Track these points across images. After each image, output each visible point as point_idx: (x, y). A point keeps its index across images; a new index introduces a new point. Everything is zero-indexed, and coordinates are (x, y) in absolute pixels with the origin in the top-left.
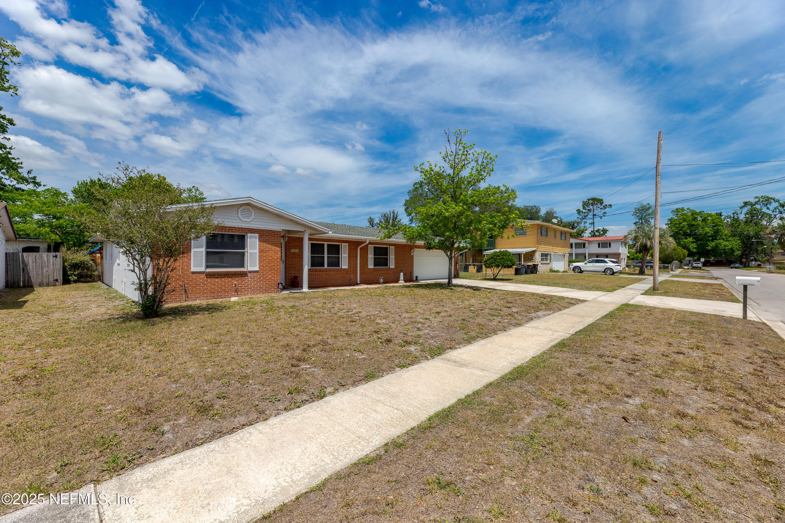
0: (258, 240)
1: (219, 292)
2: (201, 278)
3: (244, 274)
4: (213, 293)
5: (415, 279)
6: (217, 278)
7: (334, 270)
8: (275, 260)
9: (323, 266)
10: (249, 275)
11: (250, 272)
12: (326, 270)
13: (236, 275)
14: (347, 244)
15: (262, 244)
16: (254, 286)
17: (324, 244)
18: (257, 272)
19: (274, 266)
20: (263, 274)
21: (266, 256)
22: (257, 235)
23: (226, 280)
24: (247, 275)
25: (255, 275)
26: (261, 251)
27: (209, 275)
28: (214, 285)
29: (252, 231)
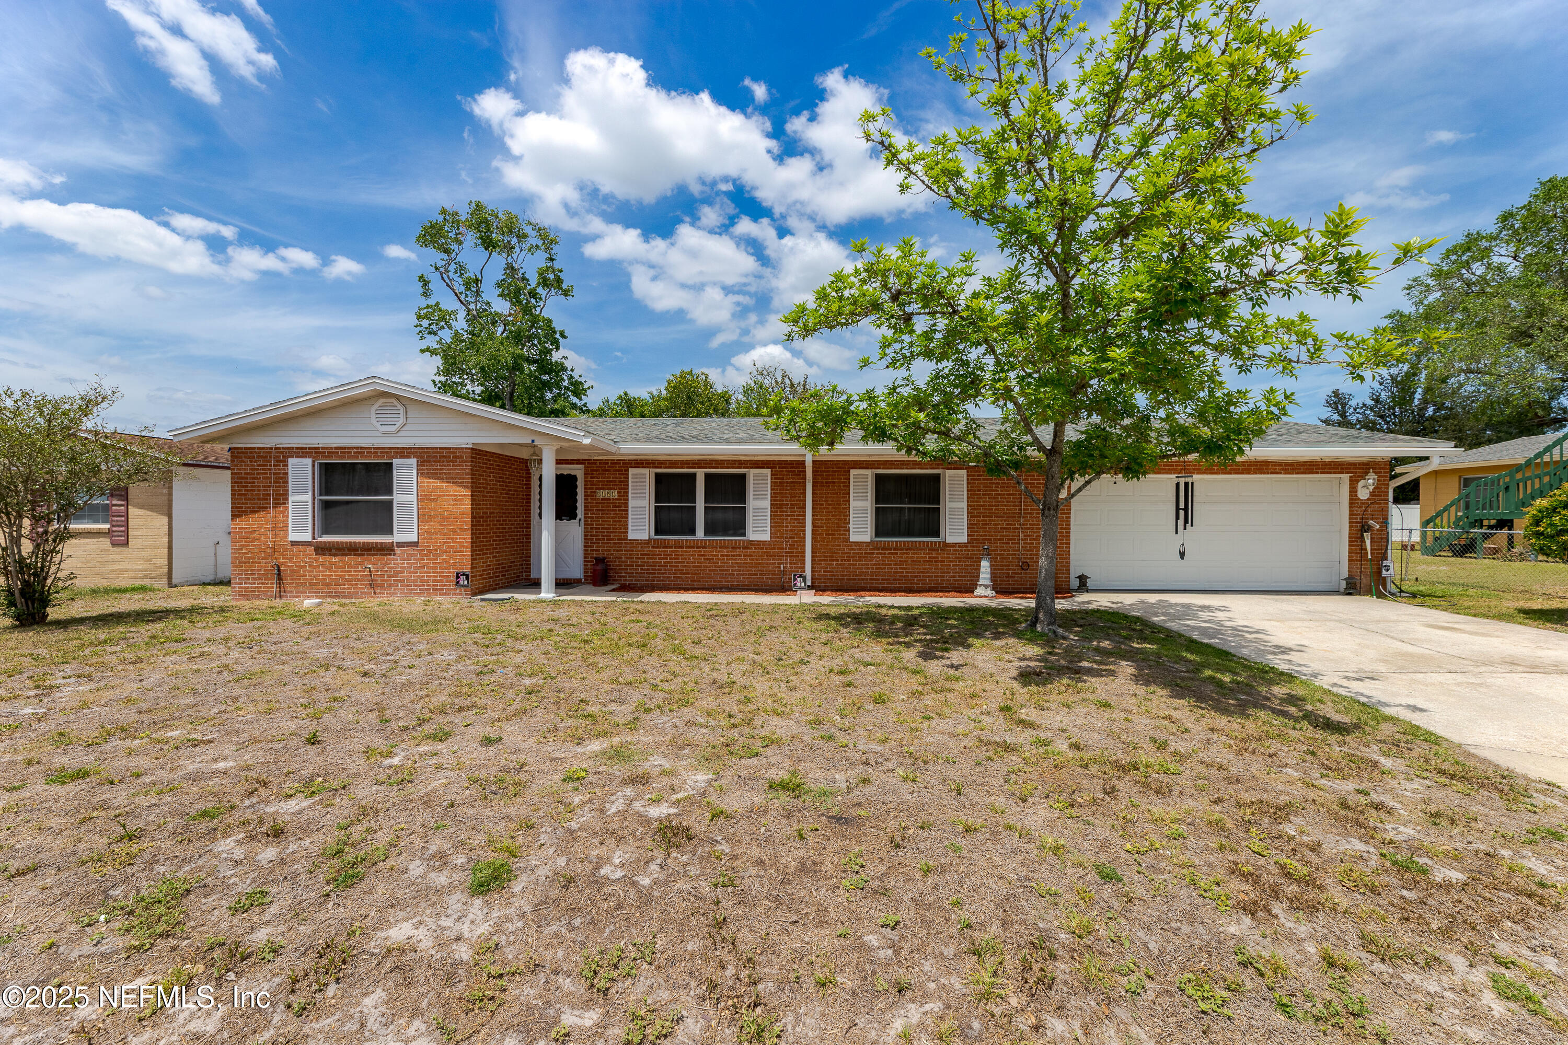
0: (415, 472)
1: (339, 584)
2: (307, 555)
3: (386, 550)
4: (328, 585)
5: (1075, 583)
6: (335, 555)
7: (723, 545)
8: (457, 517)
9: (692, 531)
10: (398, 551)
11: (401, 545)
12: (700, 545)
13: (370, 550)
14: (768, 472)
15: (426, 480)
16: (408, 577)
17: (694, 475)
18: (415, 544)
19: (454, 531)
20: (430, 551)
21: (435, 509)
22: (413, 461)
23: (351, 560)
24: (393, 550)
25: (412, 550)
26: (421, 497)
27: (323, 549)
28: (330, 569)
29: (404, 452)
